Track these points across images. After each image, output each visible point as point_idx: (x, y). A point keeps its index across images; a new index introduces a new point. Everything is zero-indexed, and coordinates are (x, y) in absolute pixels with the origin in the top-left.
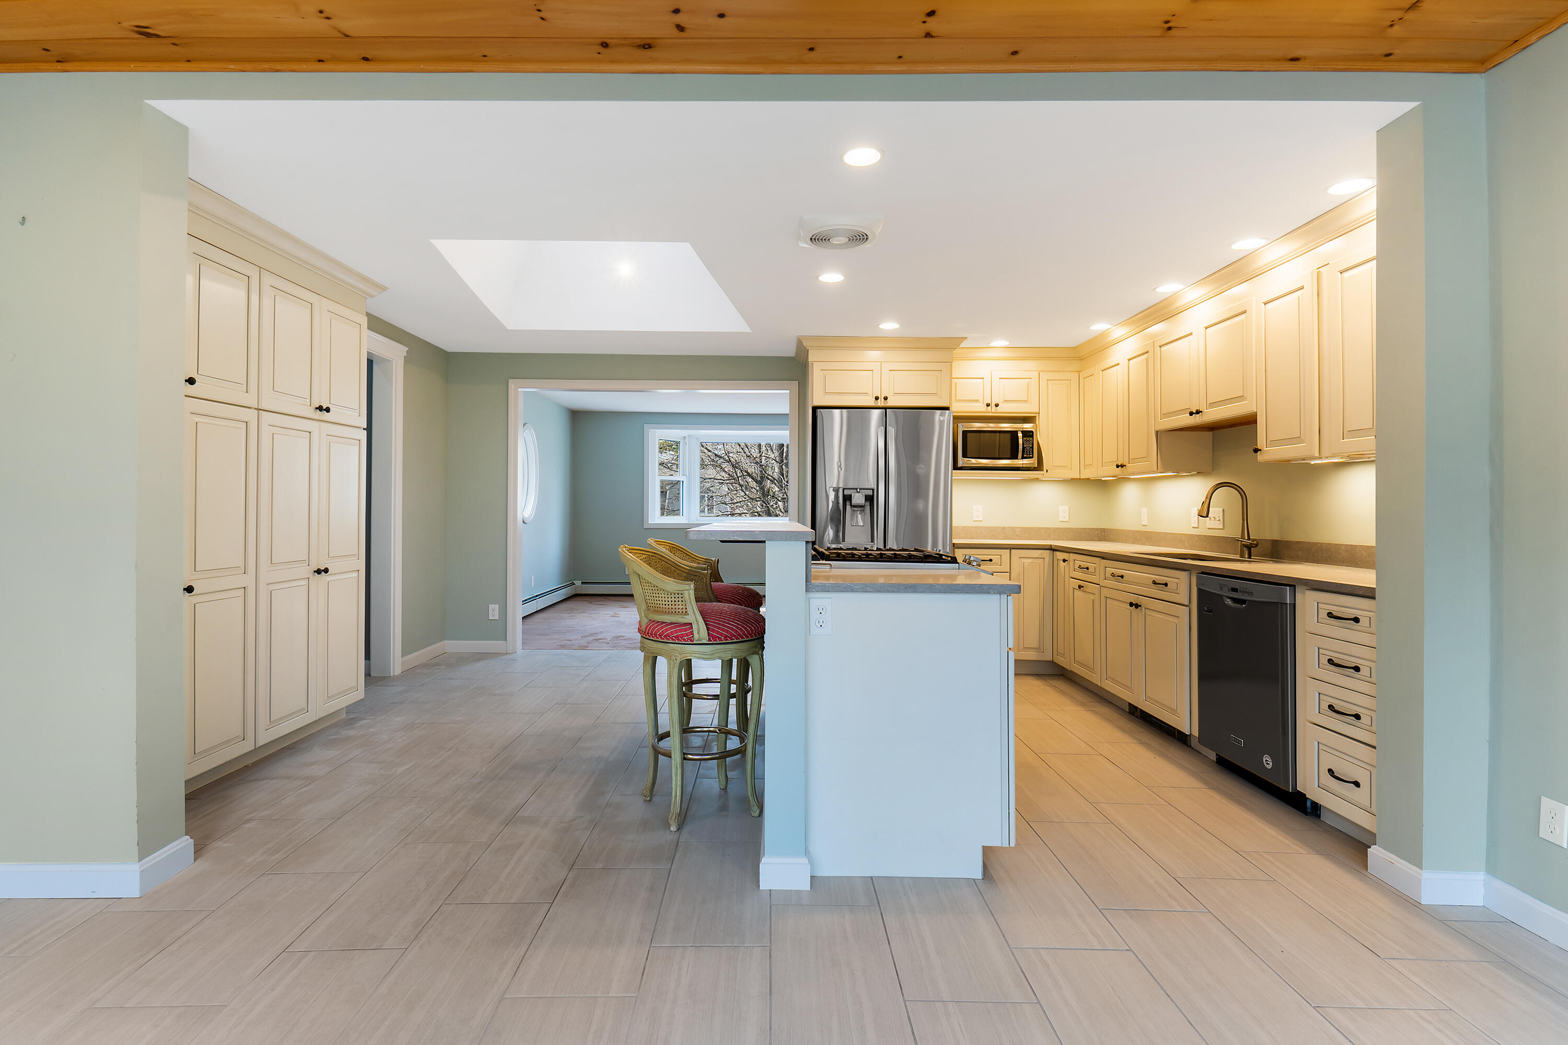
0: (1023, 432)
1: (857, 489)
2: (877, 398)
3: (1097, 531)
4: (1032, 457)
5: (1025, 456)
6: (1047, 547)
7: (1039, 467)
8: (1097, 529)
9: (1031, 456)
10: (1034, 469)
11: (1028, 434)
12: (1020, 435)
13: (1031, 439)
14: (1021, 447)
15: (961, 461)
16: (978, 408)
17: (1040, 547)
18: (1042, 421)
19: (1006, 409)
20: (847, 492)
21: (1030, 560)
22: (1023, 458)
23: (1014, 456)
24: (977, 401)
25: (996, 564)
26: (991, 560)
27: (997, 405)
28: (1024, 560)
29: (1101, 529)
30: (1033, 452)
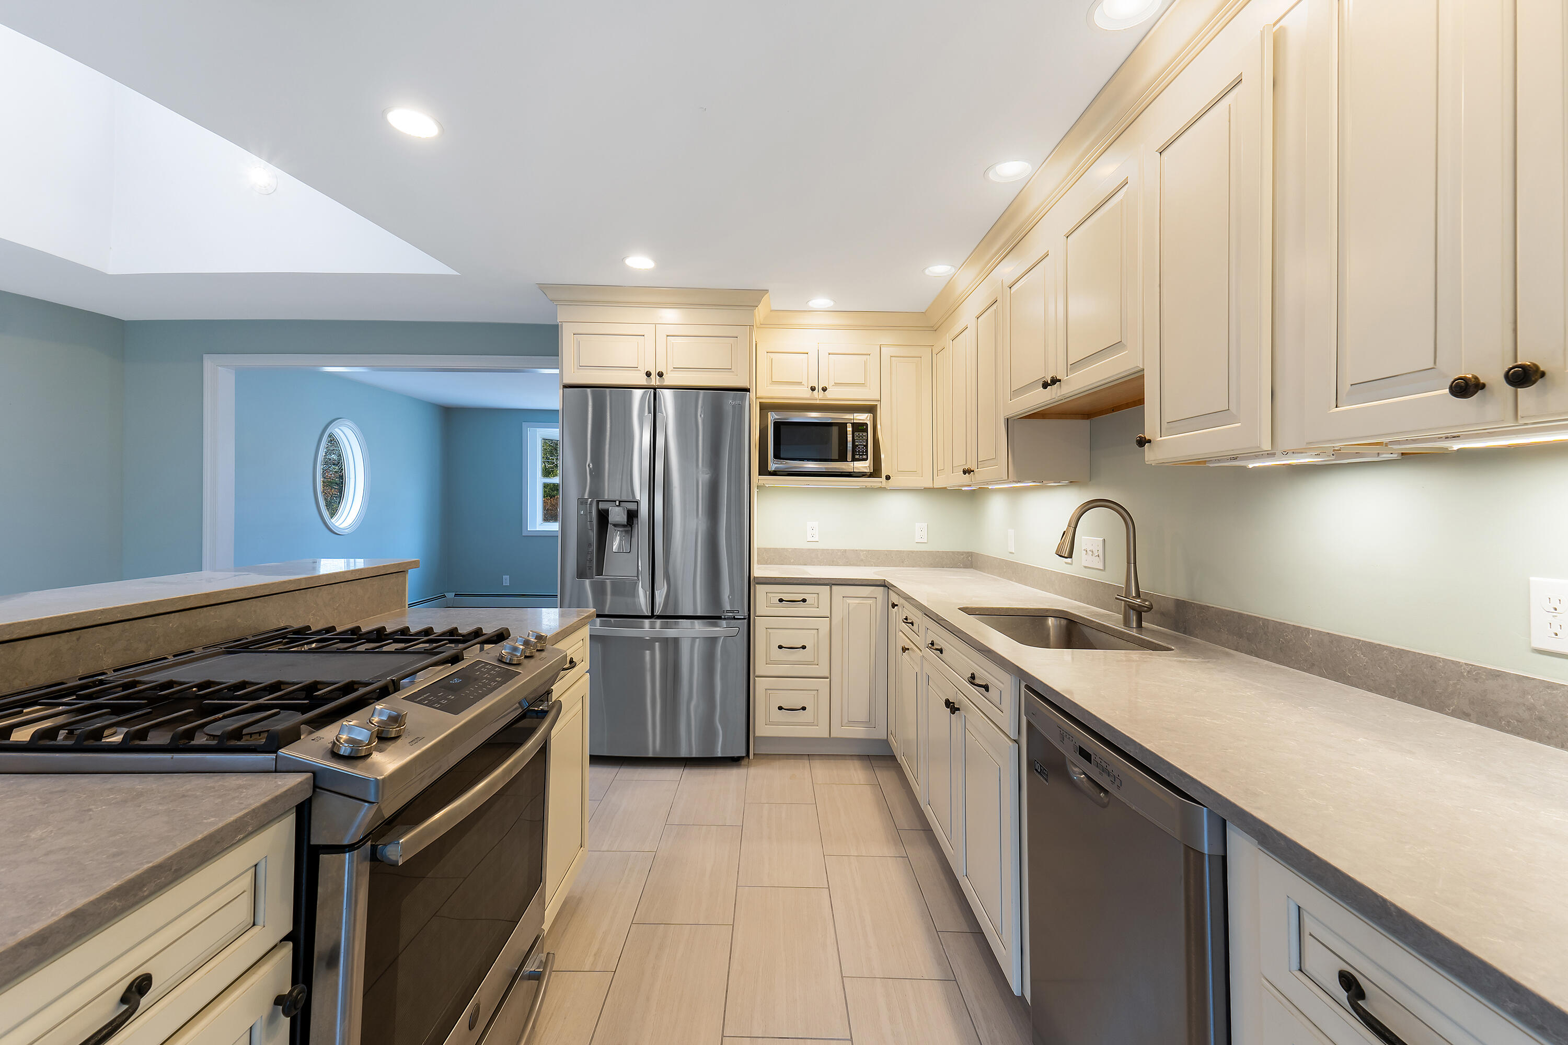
0: (853, 424)
1: (615, 501)
2: (648, 374)
3: (963, 555)
4: (866, 459)
5: (857, 457)
6: (879, 583)
7: (876, 472)
8: (962, 553)
9: (865, 457)
10: (871, 475)
11: (860, 428)
12: (849, 429)
13: (865, 434)
14: (850, 445)
15: (773, 465)
16: (801, 394)
17: (870, 583)
18: (882, 413)
19: (836, 395)
20: (602, 506)
21: (857, 601)
22: (854, 460)
23: (843, 458)
24: (800, 383)
25: (811, 606)
26: (804, 600)
27: (824, 389)
28: (849, 601)
29: (968, 553)
30: (867, 451)
